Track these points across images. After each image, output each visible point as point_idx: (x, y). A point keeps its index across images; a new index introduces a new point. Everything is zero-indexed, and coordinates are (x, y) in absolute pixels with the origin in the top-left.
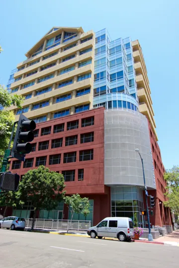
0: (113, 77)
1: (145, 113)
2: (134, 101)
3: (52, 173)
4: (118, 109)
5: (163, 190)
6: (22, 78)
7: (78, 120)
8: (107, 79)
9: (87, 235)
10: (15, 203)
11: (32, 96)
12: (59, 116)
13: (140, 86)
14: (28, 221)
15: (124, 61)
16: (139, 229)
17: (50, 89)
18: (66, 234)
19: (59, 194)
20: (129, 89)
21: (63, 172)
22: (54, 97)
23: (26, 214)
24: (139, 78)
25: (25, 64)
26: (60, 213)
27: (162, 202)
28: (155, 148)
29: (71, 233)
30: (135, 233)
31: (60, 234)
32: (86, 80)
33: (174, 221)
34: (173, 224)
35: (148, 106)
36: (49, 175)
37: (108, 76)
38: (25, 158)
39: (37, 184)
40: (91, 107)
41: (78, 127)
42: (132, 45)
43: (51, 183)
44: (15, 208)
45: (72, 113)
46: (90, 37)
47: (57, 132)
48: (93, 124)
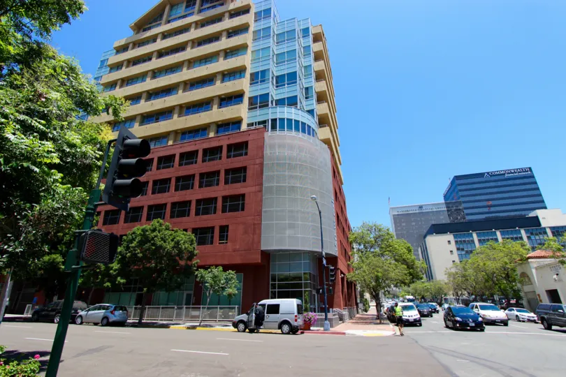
0: (280, 81)
1: (327, 142)
2: (312, 122)
3: (176, 231)
4: (286, 133)
5: (347, 257)
6: (124, 68)
7: (221, 147)
8: (271, 83)
9: (232, 328)
10: (108, 281)
11: (142, 101)
12: (190, 138)
13: (321, 98)
14: (132, 311)
15: (299, 57)
16: (311, 314)
17: (174, 92)
18: (198, 328)
19: (187, 265)
20: (304, 103)
21: (195, 231)
22: (181, 106)
23: (129, 298)
24: (320, 86)
25: (129, 44)
26: (189, 296)
27: (344, 274)
28: (339, 195)
29: (206, 326)
30: (305, 321)
31: (188, 328)
32: (236, 82)
33: (359, 301)
34: (357, 304)
35: (331, 132)
36: (171, 235)
37: (273, 78)
38: (129, 205)
39: (149, 249)
40: (244, 127)
41: (220, 158)
42: (312, 31)
43: (173, 247)
44: (108, 289)
45: (212, 135)
46: (245, 10)
47: (186, 164)
48: (246, 154)
